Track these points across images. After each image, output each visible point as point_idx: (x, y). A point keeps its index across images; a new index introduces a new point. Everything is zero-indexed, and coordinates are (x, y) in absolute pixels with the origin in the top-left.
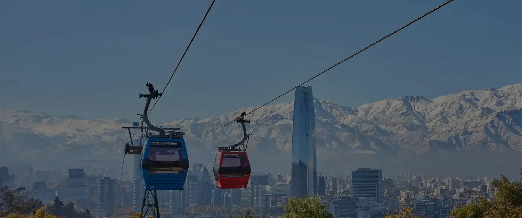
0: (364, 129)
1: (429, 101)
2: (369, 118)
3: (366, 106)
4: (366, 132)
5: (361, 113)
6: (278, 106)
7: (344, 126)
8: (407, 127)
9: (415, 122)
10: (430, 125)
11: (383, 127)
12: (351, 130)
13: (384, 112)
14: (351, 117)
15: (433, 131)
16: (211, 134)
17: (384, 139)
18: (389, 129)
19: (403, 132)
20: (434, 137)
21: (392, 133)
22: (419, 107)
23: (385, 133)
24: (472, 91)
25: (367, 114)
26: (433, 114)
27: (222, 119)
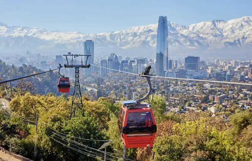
0: (192, 36)
1: (225, 22)
2: (195, 31)
3: (193, 25)
4: (193, 38)
5: (191, 29)
6: (151, 25)
7: (182, 35)
8: (213, 35)
9: (218, 32)
10: (225, 34)
11: (201, 35)
12: (185, 37)
13: (202, 28)
14: (186, 30)
15: (227, 38)
16: (119, 39)
17: (201, 41)
18: (204, 36)
19: (211, 38)
20: (227, 40)
21: (206, 38)
22: (220, 25)
23: (202, 38)
24: (248, 17)
25: (193, 30)
26: (227, 29)
27: (124, 32)
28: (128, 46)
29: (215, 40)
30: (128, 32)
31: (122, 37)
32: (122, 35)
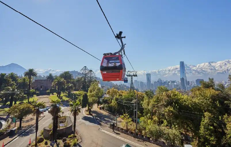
0: (198, 70)
1: (216, 63)
2: (200, 68)
3: (199, 65)
4: (199, 71)
5: (197, 66)
6: (177, 66)
7: (193, 70)
8: (210, 69)
9: (212, 68)
10: (217, 69)
11: (204, 70)
12: (195, 71)
13: (204, 66)
14: (195, 68)
15: (218, 70)
16: (162, 73)
17: (204, 72)
18: (205, 70)
19: (209, 71)
20: (218, 72)
21: (206, 71)
22: (213, 64)
23: (204, 71)
24: (227, 60)
25: (199, 67)
26: (217, 66)
27: (164, 69)
28: (167, 75)
29: (212, 72)
30: (166, 69)
31: (164, 72)
32: (163, 71)
